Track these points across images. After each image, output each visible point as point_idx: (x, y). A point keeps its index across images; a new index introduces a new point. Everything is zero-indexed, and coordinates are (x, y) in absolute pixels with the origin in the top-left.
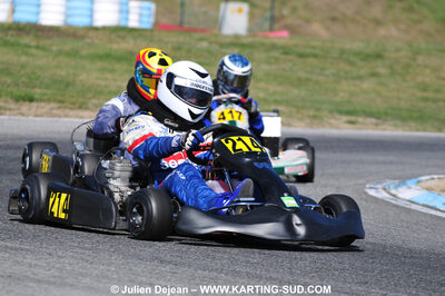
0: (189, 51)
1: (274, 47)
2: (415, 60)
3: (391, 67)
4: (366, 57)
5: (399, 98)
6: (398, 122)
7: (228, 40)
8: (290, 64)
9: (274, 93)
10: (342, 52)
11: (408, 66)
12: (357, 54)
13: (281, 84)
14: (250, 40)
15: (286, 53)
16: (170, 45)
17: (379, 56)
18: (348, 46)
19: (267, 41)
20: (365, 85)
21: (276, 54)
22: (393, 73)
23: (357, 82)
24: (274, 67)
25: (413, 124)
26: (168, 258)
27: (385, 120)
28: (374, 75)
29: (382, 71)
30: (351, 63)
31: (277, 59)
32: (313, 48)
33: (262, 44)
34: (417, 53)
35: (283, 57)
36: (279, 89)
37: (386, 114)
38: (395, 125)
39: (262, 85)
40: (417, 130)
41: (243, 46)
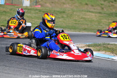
0: (14, 10)
1: (36, 10)
2: (73, 13)
3: (67, 15)
4: (61, 12)
5: (69, 23)
6: (69, 30)
7: (24, 8)
8: (41, 14)
9: (37, 22)
10: (55, 11)
11: (72, 15)
12: (58, 12)
13: (38, 19)
14: (30, 8)
15: (40, 11)
16: (9, 9)
17: (64, 12)
18: (56, 10)
19: (35, 8)
20: (60, 20)
21: (37, 11)
22: (68, 17)
23: (58, 19)
24: (37, 15)
25: (73, 30)
26: (8, 65)
27: (66, 29)
28: (63, 17)
29: (65, 16)
30: (57, 14)
31: (37, 13)
32: (47, 10)
33: (34, 9)
34: (74, 12)
35: (39, 12)
36: (38, 21)
37: (66, 27)
38: (68, 30)
39: (33, 20)
40: (74, 32)
41: (28, 9)
